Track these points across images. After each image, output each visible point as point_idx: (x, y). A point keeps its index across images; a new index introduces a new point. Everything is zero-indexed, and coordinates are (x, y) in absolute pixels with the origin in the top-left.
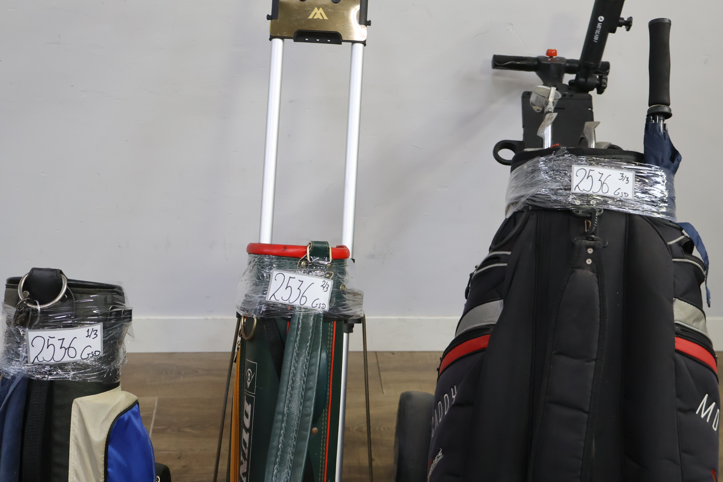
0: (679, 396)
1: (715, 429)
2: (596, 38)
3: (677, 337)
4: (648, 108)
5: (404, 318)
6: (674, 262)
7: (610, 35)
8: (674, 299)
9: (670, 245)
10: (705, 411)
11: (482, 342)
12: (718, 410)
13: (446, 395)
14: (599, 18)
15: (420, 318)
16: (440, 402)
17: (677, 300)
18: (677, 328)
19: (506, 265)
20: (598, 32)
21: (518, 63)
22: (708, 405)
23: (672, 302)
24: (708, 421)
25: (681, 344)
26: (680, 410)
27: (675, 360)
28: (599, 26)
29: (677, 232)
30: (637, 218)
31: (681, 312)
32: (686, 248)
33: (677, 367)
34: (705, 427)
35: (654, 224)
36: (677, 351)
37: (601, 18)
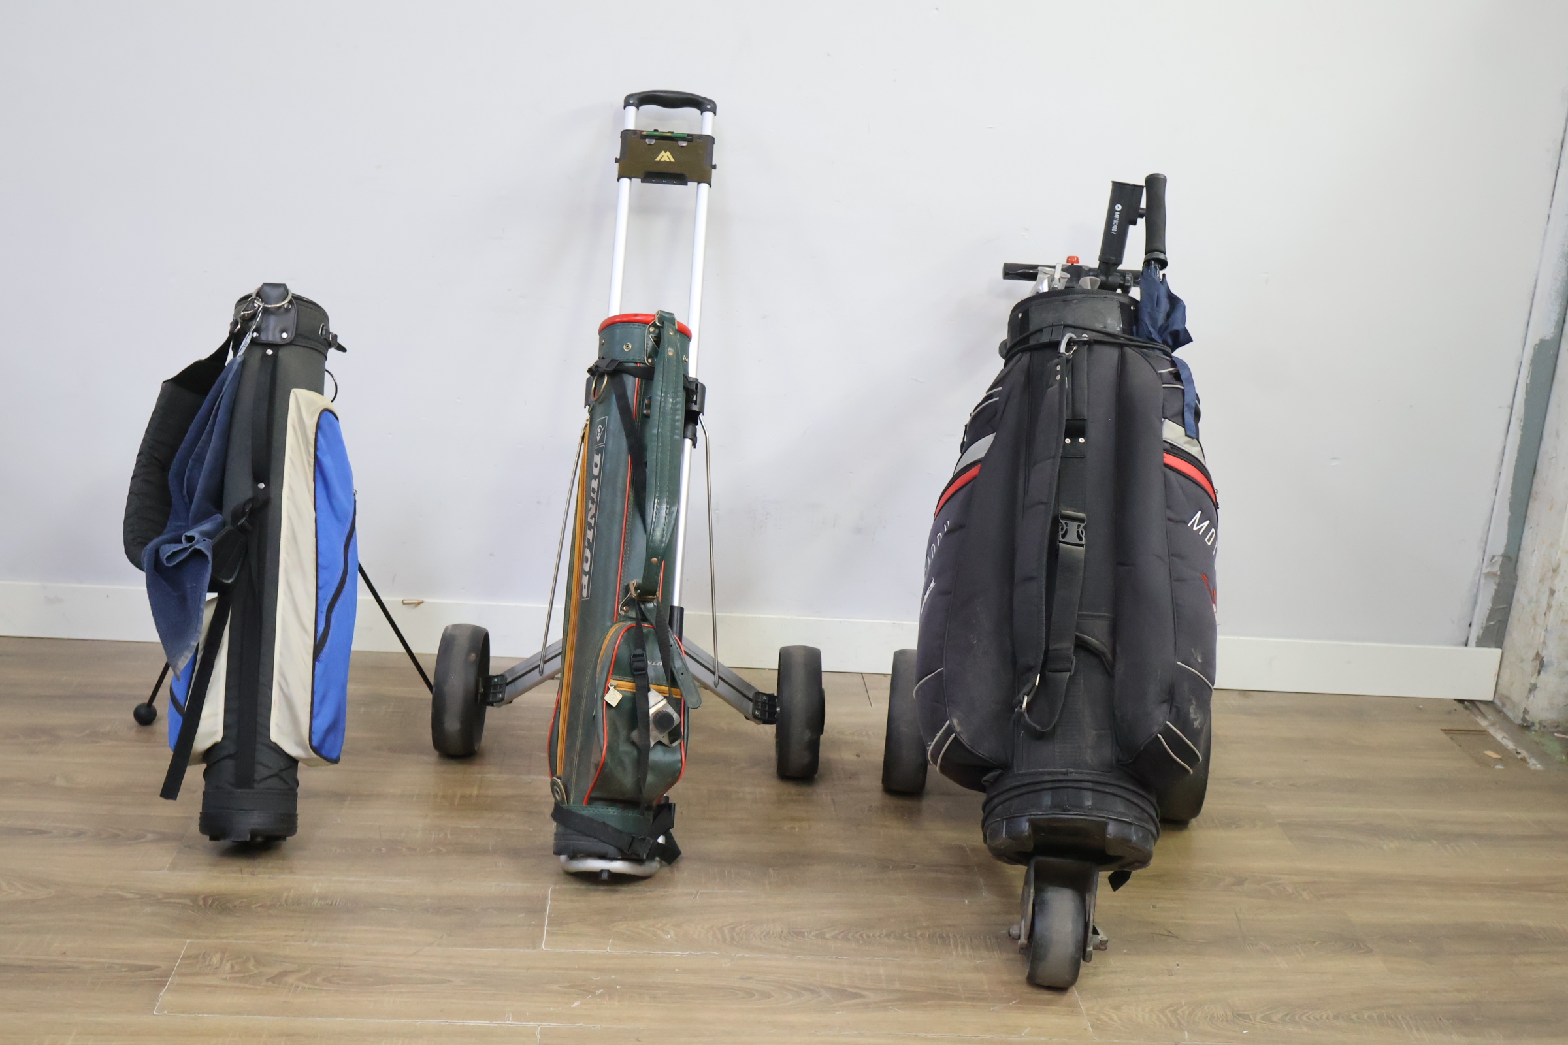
0: (1169, 507)
1: (1209, 544)
2: (1114, 229)
3: (1167, 453)
4: (1145, 257)
6: (1164, 387)
7: (1131, 227)
8: (1163, 419)
9: (1160, 374)
10: (1197, 526)
11: (974, 471)
12: (1213, 530)
13: (940, 534)
14: (1116, 207)
16: (933, 545)
17: (1167, 420)
18: (1166, 445)
19: (998, 398)
20: (1116, 222)
21: (1032, 271)
22: (1201, 521)
23: (1162, 423)
24: (1200, 533)
25: (1170, 460)
26: (1170, 519)
27: (1165, 475)
28: (1117, 216)
29: (1169, 363)
30: (1128, 350)
31: (1172, 432)
32: (1177, 377)
33: (1166, 482)
34: (1199, 539)
35: (1145, 356)
36: (1166, 465)
37: (1118, 207)
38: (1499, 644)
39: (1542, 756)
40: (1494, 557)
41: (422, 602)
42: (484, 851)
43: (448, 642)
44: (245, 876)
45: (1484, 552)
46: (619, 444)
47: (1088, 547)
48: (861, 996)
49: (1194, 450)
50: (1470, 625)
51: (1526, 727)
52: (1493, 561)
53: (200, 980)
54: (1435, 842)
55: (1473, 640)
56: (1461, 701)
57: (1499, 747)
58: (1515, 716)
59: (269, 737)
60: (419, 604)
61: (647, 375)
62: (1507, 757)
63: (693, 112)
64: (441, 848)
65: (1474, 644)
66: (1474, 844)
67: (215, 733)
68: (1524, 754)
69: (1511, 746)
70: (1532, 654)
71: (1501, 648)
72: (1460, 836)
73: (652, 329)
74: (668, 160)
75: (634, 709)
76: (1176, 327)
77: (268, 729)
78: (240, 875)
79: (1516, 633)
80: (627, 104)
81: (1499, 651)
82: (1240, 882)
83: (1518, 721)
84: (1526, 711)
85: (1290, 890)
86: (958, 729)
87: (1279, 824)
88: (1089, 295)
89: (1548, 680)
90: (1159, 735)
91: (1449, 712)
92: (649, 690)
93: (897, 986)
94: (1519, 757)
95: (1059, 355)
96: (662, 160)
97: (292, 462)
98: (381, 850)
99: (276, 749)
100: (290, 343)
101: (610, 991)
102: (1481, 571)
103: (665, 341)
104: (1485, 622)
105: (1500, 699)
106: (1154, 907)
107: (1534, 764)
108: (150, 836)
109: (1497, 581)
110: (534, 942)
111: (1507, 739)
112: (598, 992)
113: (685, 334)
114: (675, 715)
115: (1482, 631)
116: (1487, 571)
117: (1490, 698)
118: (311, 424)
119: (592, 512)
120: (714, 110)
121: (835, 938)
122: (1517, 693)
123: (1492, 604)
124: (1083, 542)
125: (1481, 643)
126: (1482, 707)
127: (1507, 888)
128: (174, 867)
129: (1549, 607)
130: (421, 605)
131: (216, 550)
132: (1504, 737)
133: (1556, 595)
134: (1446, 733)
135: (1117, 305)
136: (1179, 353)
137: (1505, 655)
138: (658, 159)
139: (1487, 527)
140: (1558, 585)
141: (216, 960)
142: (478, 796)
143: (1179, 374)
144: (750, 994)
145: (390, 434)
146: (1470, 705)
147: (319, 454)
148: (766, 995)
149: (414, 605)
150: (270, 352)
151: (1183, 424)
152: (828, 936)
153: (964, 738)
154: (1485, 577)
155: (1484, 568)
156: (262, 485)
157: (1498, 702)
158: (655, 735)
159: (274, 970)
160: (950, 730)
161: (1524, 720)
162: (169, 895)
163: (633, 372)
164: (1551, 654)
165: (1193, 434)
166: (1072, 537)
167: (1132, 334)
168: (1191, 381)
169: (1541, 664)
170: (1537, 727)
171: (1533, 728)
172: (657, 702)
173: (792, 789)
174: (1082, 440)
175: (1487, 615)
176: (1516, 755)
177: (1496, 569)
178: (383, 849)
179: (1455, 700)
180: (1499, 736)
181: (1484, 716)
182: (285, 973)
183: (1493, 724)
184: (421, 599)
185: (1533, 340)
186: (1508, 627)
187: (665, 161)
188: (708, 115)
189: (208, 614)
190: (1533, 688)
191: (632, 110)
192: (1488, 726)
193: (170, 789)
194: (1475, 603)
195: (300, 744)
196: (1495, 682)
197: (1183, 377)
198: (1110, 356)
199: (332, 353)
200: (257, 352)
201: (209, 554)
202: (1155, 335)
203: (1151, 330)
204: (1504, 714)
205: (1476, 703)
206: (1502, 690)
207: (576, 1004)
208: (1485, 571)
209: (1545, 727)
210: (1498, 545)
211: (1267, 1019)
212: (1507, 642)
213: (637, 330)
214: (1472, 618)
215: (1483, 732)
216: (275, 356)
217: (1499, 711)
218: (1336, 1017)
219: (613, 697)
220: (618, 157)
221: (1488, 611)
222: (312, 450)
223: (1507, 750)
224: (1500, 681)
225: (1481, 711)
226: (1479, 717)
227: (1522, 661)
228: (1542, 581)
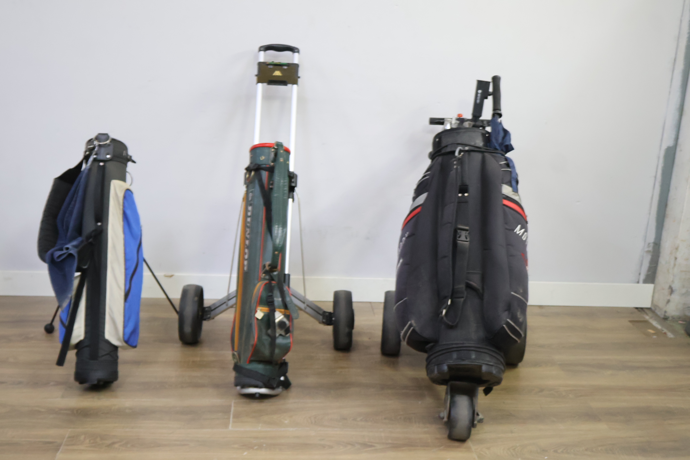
0: (506, 223)
1: (524, 240)
2: (478, 101)
3: (504, 199)
6: (502, 170)
8: (502, 184)
9: (501, 164)
10: (519, 231)
11: (419, 210)
12: (526, 233)
13: (404, 238)
16: (401, 243)
17: (504, 184)
18: (504, 196)
19: (430, 178)
20: (478, 98)
22: (521, 229)
23: (501, 186)
24: (520, 235)
25: (506, 202)
27: (504, 209)
28: (479, 95)
29: (504, 159)
30: (486, 154)
31: (506, 190)
32: (508, 165)
33: (505, 214)
34: (519, 237)
35: (494, 157)
36: (504, 205)
37: (480, 91)
38: (653, 282)
39: (673, 331)
42: (202, 386)
44: (95, 400)
45: (645, 241)
46: (260, 201)
47: (471, 242)
48: (374, 446)
49: (516, 198)
50: (640, 274)
51: (666, 319)
52: (649, 245)
53: (75, 447)
55: (641, 281)
56: (637, 308)
57: (654, 328)
58: (660, 314)
59: (105, 337)
60: (172, 276)
61: (271, 170)
62: (658, 332)
63: (288, 53)
66: (645, 371)
67: (79, 336)
68: (665, 331)
69: (659, 327)
70: (667, 287)
71: (654, 284)
73: (273, 150)
74: (279, 75)
75: (269, 319)
76: (507, 143)
77: (104, 334)
78: (93, 399)
79: (660, 277)
80: (260, 50)
82: (542, 390)
83: (662, 316)
84: (665, 312)
85: (564, 394)
86: (414, 325)
88: (468, 130)
89: (676, 298)
90: (504, 326)
91: (632, 313)
92: (275, 311)
93: (390, 441)
94: (663, 332)
95: (455, 157)
96: (276, 75)
97: (112, 213)
99: (108, 342)
100: (111, 160)
101: (260, 447)
103: (279, 155)
104: (646, 273)
105: (654, 307)
106: (504, 403)
107: (670, 335)
108: (52, 383)
109: (651, 254)
110: (226, 425)
111: (658, 324)
112: (256, 448)
113: (287, 151)
114: (287, 322)
115: (645, 277)
116: (647, 250)
117: (649, 306)
118: (121, 195)
119: (248, 232)
120: (298, 52)
121: (361, 420)
122: (661, 304)
123: (649, 265)
124: (468, 240)
125: (646, 281)
126: (646, 311)
127: (660, 390)
128: (63, 397)
129: (675, 265)
131: (79, 253)
133: (678, 260)
134: (630, 322)
135: (480, 134)
136: (509, 155)
137: (656, 287)
138: (274, 74)
139: (646, 230)
140: (679, 255)
141: (82, 437)
142: (200, 361)
143: (509, 164)
144: (324, 447)
146: (641, 310)
147: (125, 210)
148: (331, 447)
149: (170, 277)
150: (101, 164)
151: (511, 186)
152: (359, 419)
153: (417, 329)
154: (646, 253)
155: (645, 249)
156: (99, 224)
158: (279, 332)
159: (109, 442)
160: (411, 326)
161: (665, 316)
162: (61, 409)
163: (265, 169)
164: (676, 285)
165: (516, 190)
166: (463, 238)
167: (487, 147)
168: (514, 167)
169: (672, 291)
170: (670, 319)
171: (669, 319)
172: (279, 317)
173: (340, 354)
174: (466, 195)
175: (647, 270)
177: (651, 249)
178: (157, 386)
179: (634, 308)
180: (655, 323)
181: (647, 314)
182: (114, 443)
183: (651, 318)
184: (173, 274)
185: (664, 147)
186: (657, 274)
188: (296, 54)
189: (76, 283)
190: (668, 301)
191: (262, 53)
192: (649, 319)
193: (61, 361)
194: (642, 264)
195: (119, 339)
196: (652, 299)
197: (511, 165)
198: (478, 157)
199: (130, 164)
200: (96, 164)
202: (498, 147)
203: (496, 145)
204: (656, 313)
205: (643, 309)
206: (655, 303)
207: (245, 453)
209: (674, 318)
210: (651, 238)
211: (556, 451)
212: (656, 281)
213: (266, 150)
214: (641, 271)
215: (646, 322)
216: (103, 166)
217: (654, 312)
218: (586, 450)
219: (259, 315)
220: (257, 74)
221: (648, 268)
222: (122, 207)
223: (658, 329)
224: (654, 299)
226: (645, 315)
227: (663, 289)
228: (671, 253)
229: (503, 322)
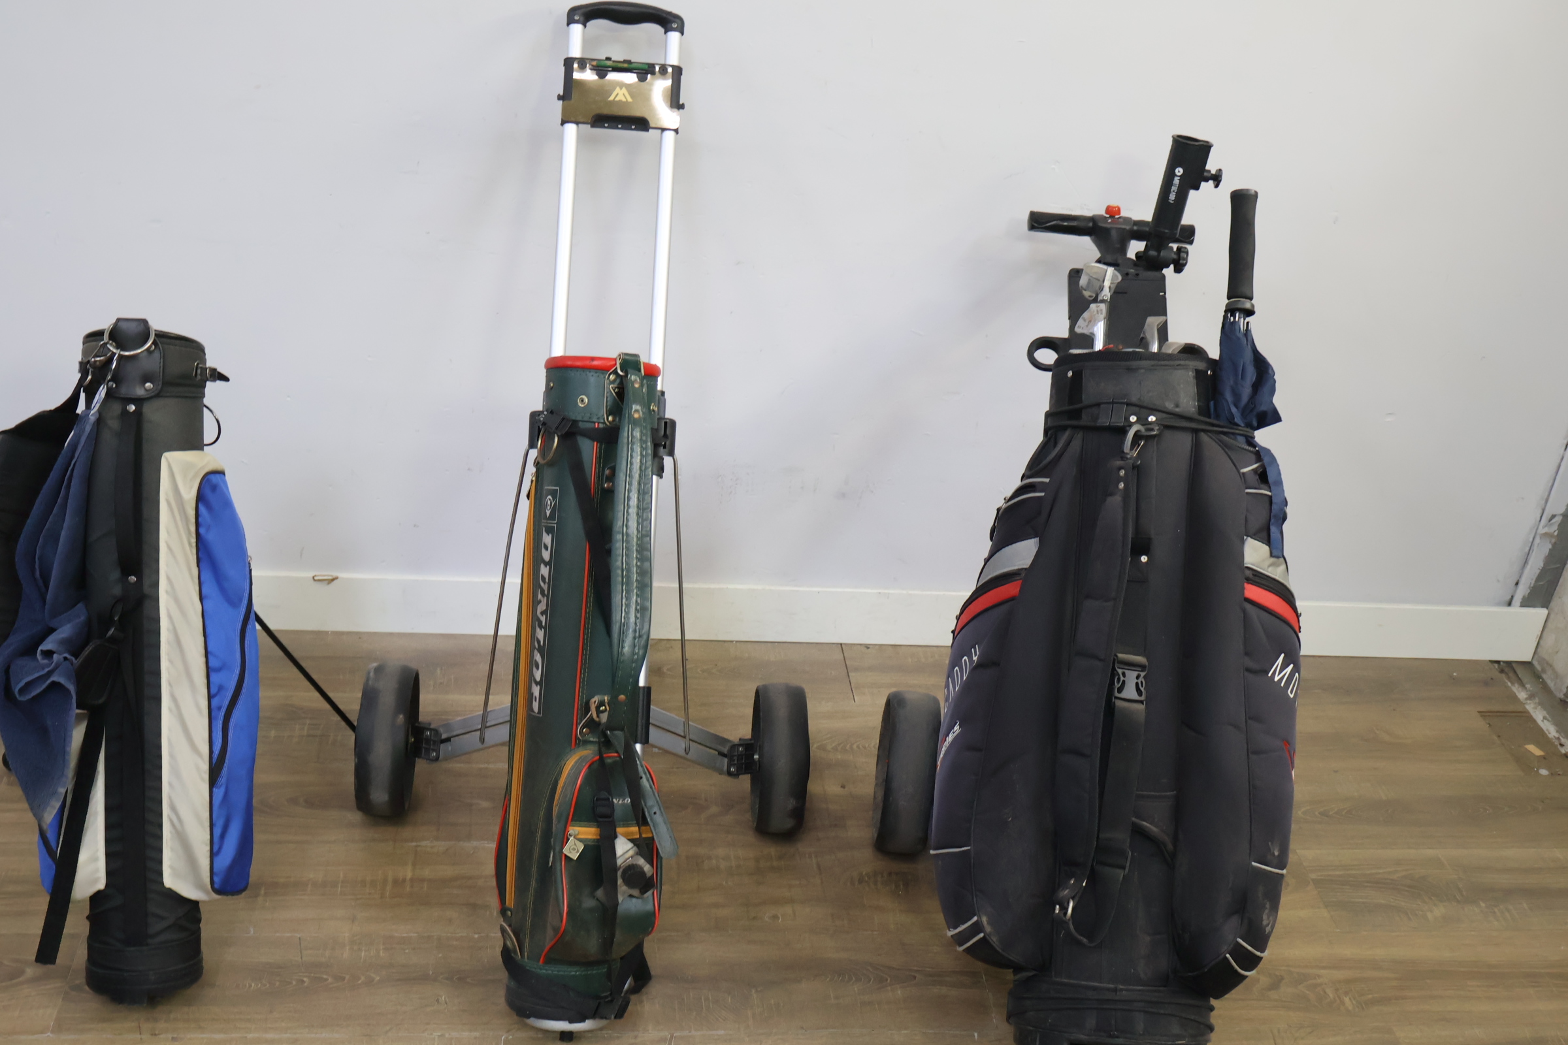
0: (1247, 654)
1: (1292, 696)
2: (1172, 197)
3: (1248, 583)
4: (1227, 301)
5: (886, 591)
6: (1247, 493)
8: (1245, 537)
9: (1244, 474)
10: (1279, 674)
11: (1011, 589)
12: (1297, 675)
13: (965, 658)
14: (1177, 171)
15: (910, 592)
16: (957, 668)
17: (1249, 538)
18: (1248, 573)
19: (1043, 494)
20: (1174, 188)
21: (1065, 224)
22: (1284, 667)
23: (1243, 542)
24: (1282, 685)
25: (1252, 592)
26: (1248, 670)
27: (1244, 611)
28: (1176, 181)
29: (1253, 457)
30: (1204, 437)
31: (1254, 553)
32: (1263, 477)
33: (1246, 619)
34: (1278, 692)
35: (1225, 447)
36: (1247, 600)
37: (1179, 171)
38: (1546, 605)
40: (1553, 516)
41: (336, 578)
43: (369, 698)
44: (143, 1037)
45: (1543, 511)
46: (575, 525)
47: (1148, 702)
49: (1276, 573)
50: (1517, 584)
52: (1552, 522)
54: (1483, 905)
55: (1518, 600)
57: (1540, 737)
59: (162, 883)
60: (333, 580)
61: (609, 439)
62: (1550, 752)
63: (654, 29)
64: (373, 975)
65: (1519, 604)
66: (1525, 905)
67: (96, 880)
69: (1553, 733)
71: (1547, 608)
72: (1509, 893)
73: (612, 377)
74: (624, 100)
76: (1263, 408)
77: (160, 874)
78: (138, 1036)
80: (570, 21)
81: (1544, 612)
83: (1560, 693)
85: (1331, 994)
86: (988, 929)
87: (1313, 880)
88: (1160, 363)
90: (1228, 956)
91: (1486, 683)
92: (616, 837)
95: (1122, 455)
96: (617, 99)
97: (169, 547)
98: (303, 982)
99: (174, 897)
100: (157, 395)
102: (1537, 529)
103: (629, 395)
104: (1533, 582)
105: (1539, 662)
109: (1553, 540)
111: (1548, 720)
113: (652, 373)
114: (647, 868)
115: (1529, 591)
116: (1544, 531)
117: (1527, 657)
118: (189, 494)
119: (542, 607)
120: (681, 31)
122: (1561, 662)
123: (1544, 564)
124: (1143, 698)
125: (1527, 603)
126: (1519, 670)
130: (335, 581)
131: (80, 676)
132: (1545, 718)
134: (1481, 716)
135: (1191, 374)
136: (1263, 437)
137: (1552, 616)
138: (611, 98)
139: (1550, 484)
142: (412, 880)
143: (1266, 472)
145: (289, 397)
146: (1506, 668)
147: (202, 531)
149: (327, 582)
150: (132, 408)
151: (1268, 541)
153: (994, 940)
154: (1540, 538)
155: (1541, 527)
156: (133, 579)
157: (1535, 663)
158: (622, 889)
160: (977, 928)
163: (592, 435)
165: (1277, 552)
166: (1130, 692)
167: (1209, 417)
168: (1279, 483)
174: (1144, 559)
175: (1537, 575)
176: (1559, 747)
177: (1554, 529)
178: (305, 979)
179: (1491, 661)
180: (1540, 718)
181: (1523, 685)
183: (1531, 697)
184: (335, 574)
186: (1558, 588)
187: (620, 101)
188: (674, 36)
189: (78, 735)
191: (577, 28)
192: (1526, 699)
193: (47, 951)
194: (1526, 562)
195: (199, 886)
196: (1536, 643)
197: (1271, 479)
198: (1184, 442)
200: (116, 408)
201: (72, 688)
202: (1238, 420)
203: (1234, 410)
204: (1543, 679)
205: (1514, 665)
206: (1543, 652)
208: (1542, 531)
212: (1554, 604)
213: (592, 378)
214: (1520, 577)
215: (1521, 712)
216: (138, 413)
217: (1537, 676)
219: (573, 849)
220: (562, 94)
221: (1538, 571)
222: (193, 529)
223: (1547, 737)
224: (1541, 642)
225: (1517, 676)
226: (1516, 685)
229: (1225, 948)
